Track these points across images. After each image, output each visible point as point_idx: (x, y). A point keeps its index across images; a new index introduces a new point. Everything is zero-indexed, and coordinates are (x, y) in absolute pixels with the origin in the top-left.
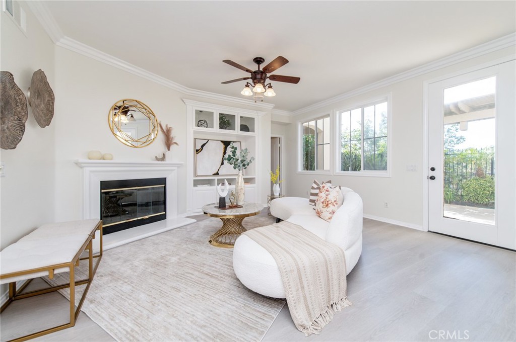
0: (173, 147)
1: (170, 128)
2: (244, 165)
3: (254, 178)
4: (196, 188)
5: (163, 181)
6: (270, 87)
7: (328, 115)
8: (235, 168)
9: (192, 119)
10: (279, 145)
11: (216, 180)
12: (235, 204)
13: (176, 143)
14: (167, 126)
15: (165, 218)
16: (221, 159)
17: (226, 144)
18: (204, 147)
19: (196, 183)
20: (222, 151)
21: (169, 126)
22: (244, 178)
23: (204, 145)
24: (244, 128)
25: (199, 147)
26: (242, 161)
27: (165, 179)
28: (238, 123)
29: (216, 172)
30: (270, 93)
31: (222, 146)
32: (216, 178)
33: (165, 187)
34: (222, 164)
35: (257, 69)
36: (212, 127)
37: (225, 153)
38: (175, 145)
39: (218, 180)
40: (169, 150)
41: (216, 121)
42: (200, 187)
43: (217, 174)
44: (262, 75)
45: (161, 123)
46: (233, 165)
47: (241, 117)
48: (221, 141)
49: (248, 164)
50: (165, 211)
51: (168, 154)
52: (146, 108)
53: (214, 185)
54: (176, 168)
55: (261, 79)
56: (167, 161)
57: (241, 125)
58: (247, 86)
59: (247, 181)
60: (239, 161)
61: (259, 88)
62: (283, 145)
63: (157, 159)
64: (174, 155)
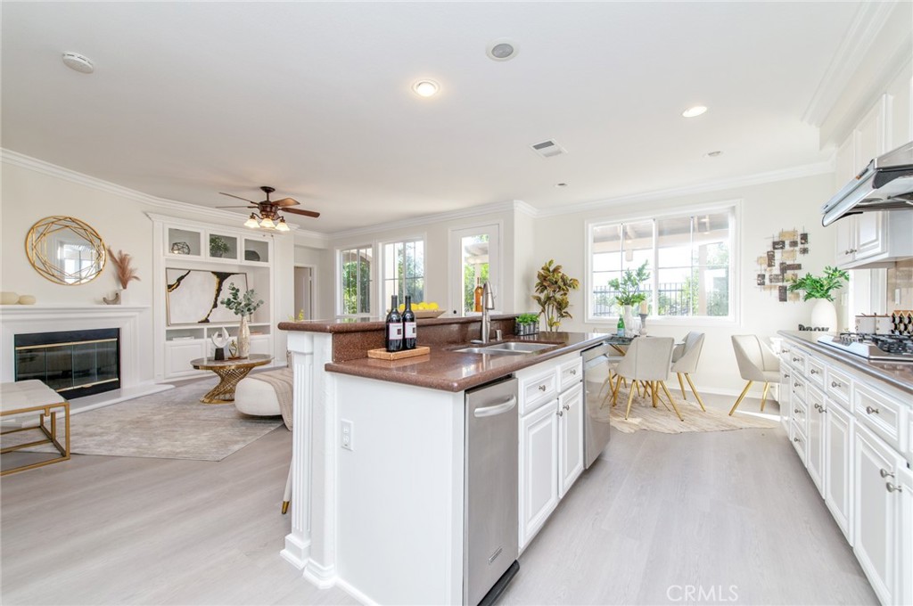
0: (131, 283)
1: (126, 255)
2: (249, 310)
3: (269, 326)
4: (169, 342)
5: (116, 333)
6: (283, 221)
7: (370, 246)
8: (236, 313)
9: (163, 242)
10: (310, 279)
11: (205, 331)
12: (237, 355)
13: (136, 278)
14: (120, 252)
15: (119, 387)
16: (214, 299)
17: (222, 277)
18: (182, 282)
19: (172, 335)
20: (215, 287)
21: (124, 253)
22: (249, 327)
23: (182, 277)
24: (251, 255)
25: (173, 281)
26: (246, 305)
27: (118, 330)
28: (241, 249)
29: (204, 318)
30: (282, 227)
31: (215, 280)
32: (205, 327)
33: (118, 343)
34: (215, 306)
35: (266, 199)
36: (198, 253)
37: (219, 290)
38: (135, 280)
39: (208, 329)
40: (125, 287)
41: (205, 246)
42: (177, 341)
43: (206, 321)
44: (271, 208)
45: (111, 249)
46: (234, 310)
47: (246, 240)
48: (213, 272)
49: (255, 309)
50: (119, 377)
51: (123, 293)
52: (86, 228)
53: (203, 337)
54: (137, 314)
55: (271, 211)
56: (124, 303)
57: (246, 251)
58: (252, 217)
59: (254, 330)
60: (243, 304)
61: (267, 223)
62: (316, 278)
63: (105, 301)
64: (133, 295)
